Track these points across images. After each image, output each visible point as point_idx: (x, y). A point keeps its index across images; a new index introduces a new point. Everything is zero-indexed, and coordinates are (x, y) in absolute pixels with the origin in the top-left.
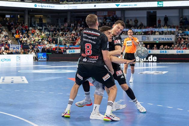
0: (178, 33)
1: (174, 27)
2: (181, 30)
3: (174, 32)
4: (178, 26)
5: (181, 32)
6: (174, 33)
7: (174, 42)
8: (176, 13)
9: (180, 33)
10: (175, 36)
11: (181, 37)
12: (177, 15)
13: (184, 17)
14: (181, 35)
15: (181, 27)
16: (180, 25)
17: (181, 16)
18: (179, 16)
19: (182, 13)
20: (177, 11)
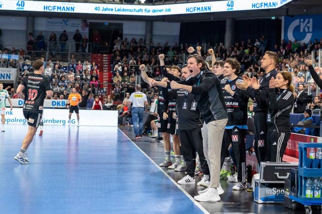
0: (24, 65)
1: (15, 52)
2: (29, 59)
3: (14, 62)
4: (23, 51)
5: (28, 62)
6: (15, 64)
7: (15, 82)
8: (20, 25)
9: (28, 65)
10: (17, 71)
11: (28, 72)
12: (23, 28)
13: (37, 34)
14: (28, 70)
15: (29, 53)
16: (28, 49)
17: (30, 31)
18: (27, 31)
19: (33, 24)
20: (23, 20)
